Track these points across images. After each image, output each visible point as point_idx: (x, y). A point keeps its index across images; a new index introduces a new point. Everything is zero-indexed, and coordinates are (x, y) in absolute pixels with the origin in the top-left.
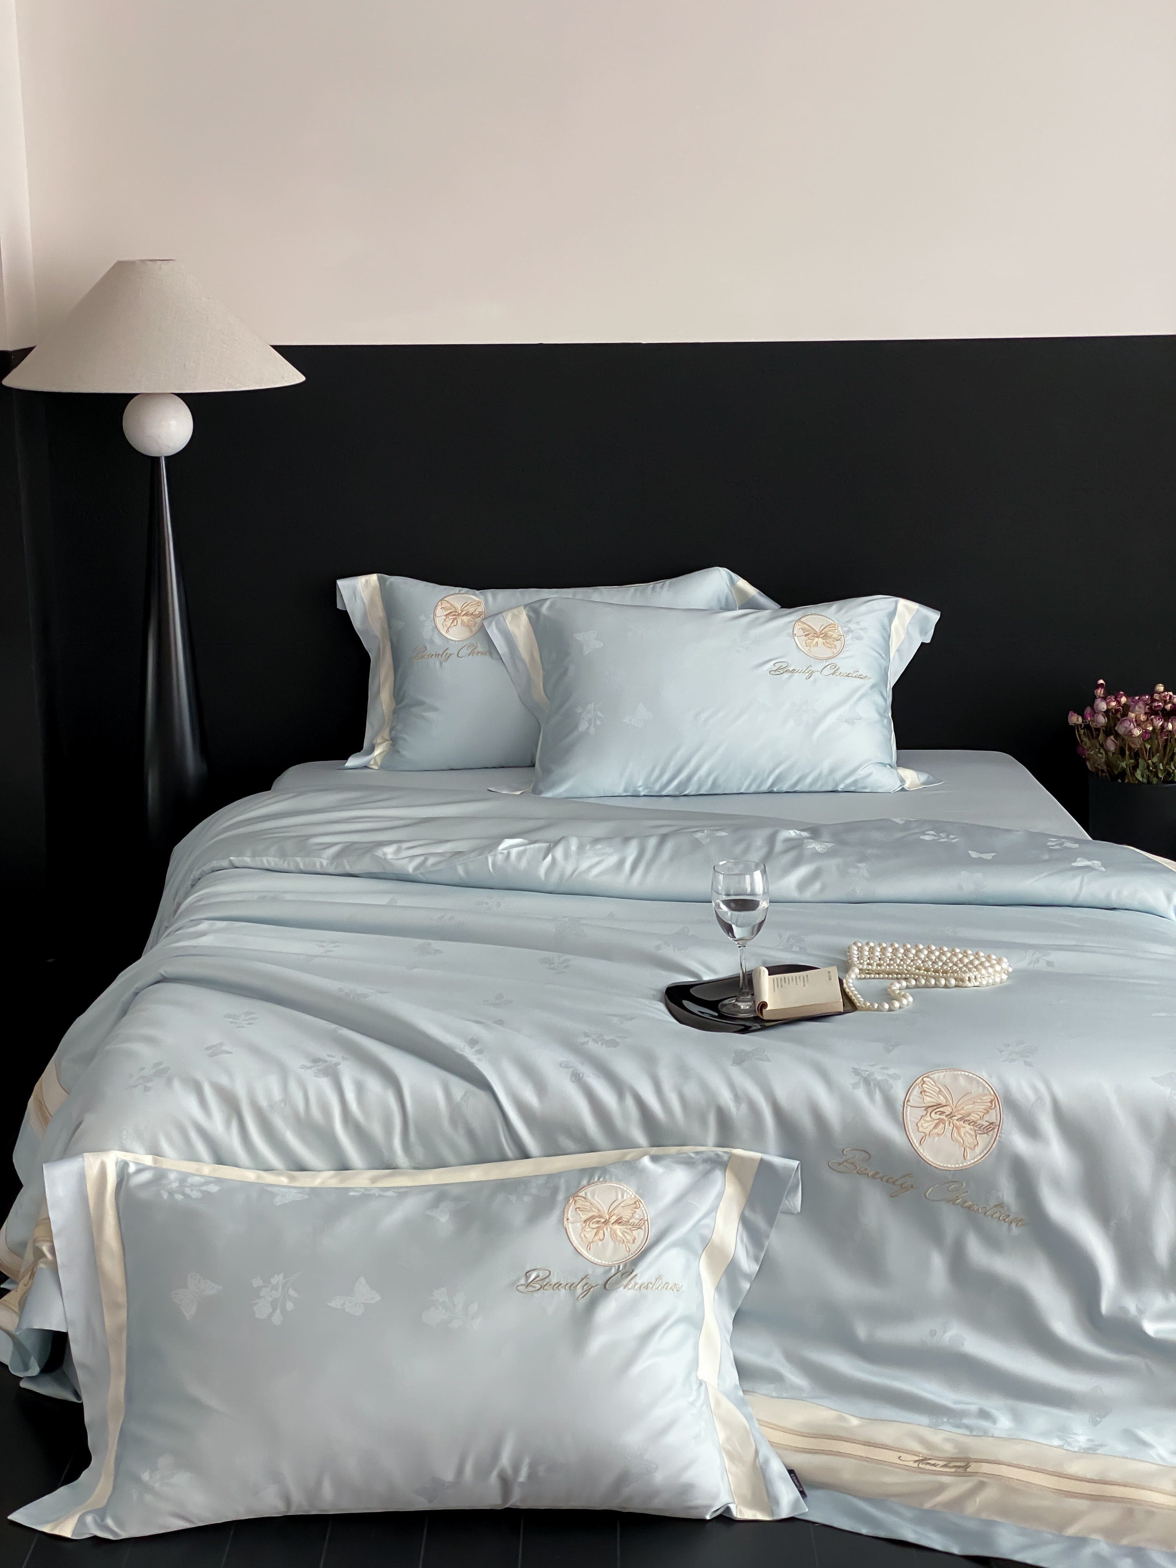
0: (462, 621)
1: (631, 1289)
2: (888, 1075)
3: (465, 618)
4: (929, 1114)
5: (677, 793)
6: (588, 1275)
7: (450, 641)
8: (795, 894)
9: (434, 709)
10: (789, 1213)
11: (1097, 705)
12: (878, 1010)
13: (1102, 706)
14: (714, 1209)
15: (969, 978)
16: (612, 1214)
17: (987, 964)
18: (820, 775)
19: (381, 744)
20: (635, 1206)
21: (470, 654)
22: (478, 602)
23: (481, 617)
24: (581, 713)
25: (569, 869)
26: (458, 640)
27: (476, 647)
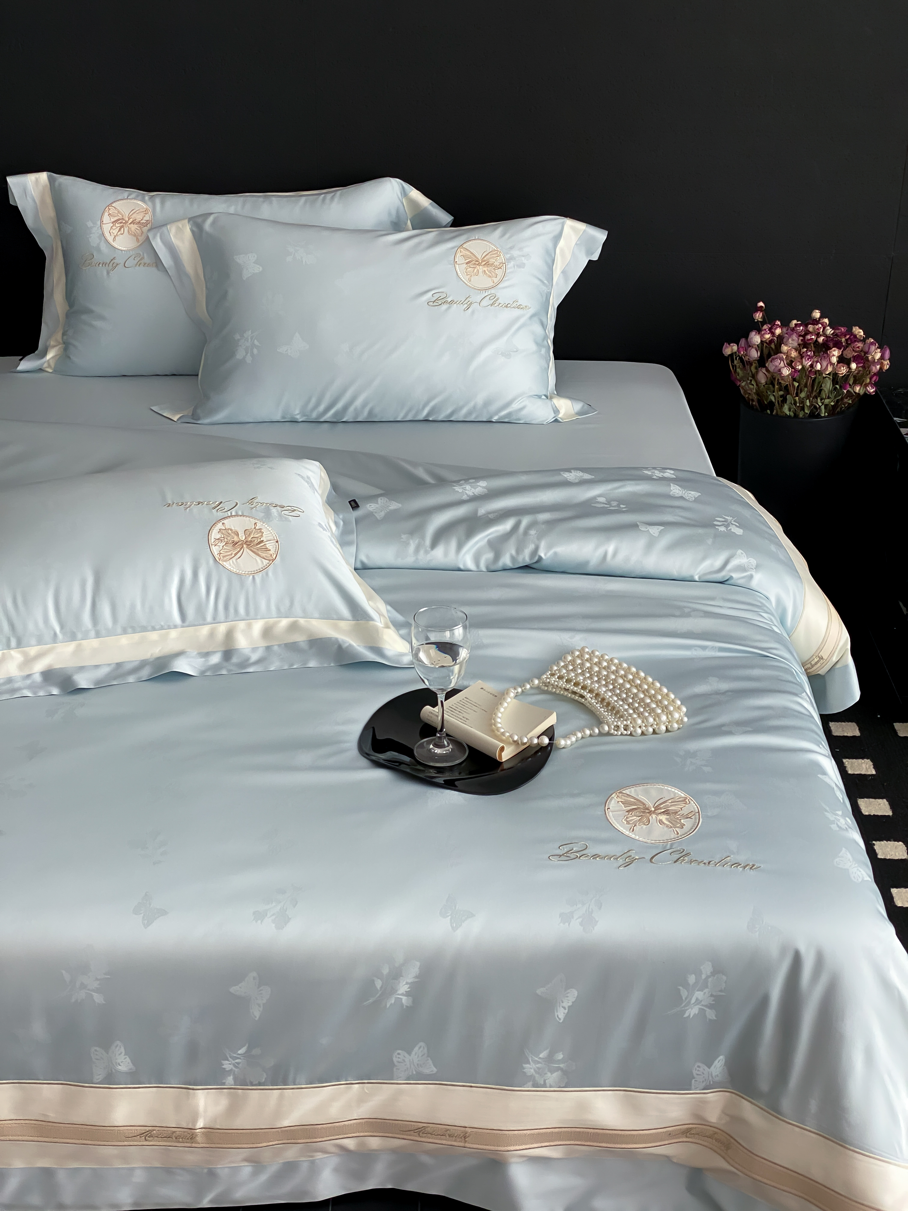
0: (129, 228)
3: (132, 227)
5: (335, 420)
9: (102, 318)
11: (752, 338)
13: (756, 340)
18: (474, 407)
19: (54, 346)
21: (136, 265)
22: (146, 209)
23: (148, 226)
24: (239, 340)
26: (125, 249)
27: (143, 258)
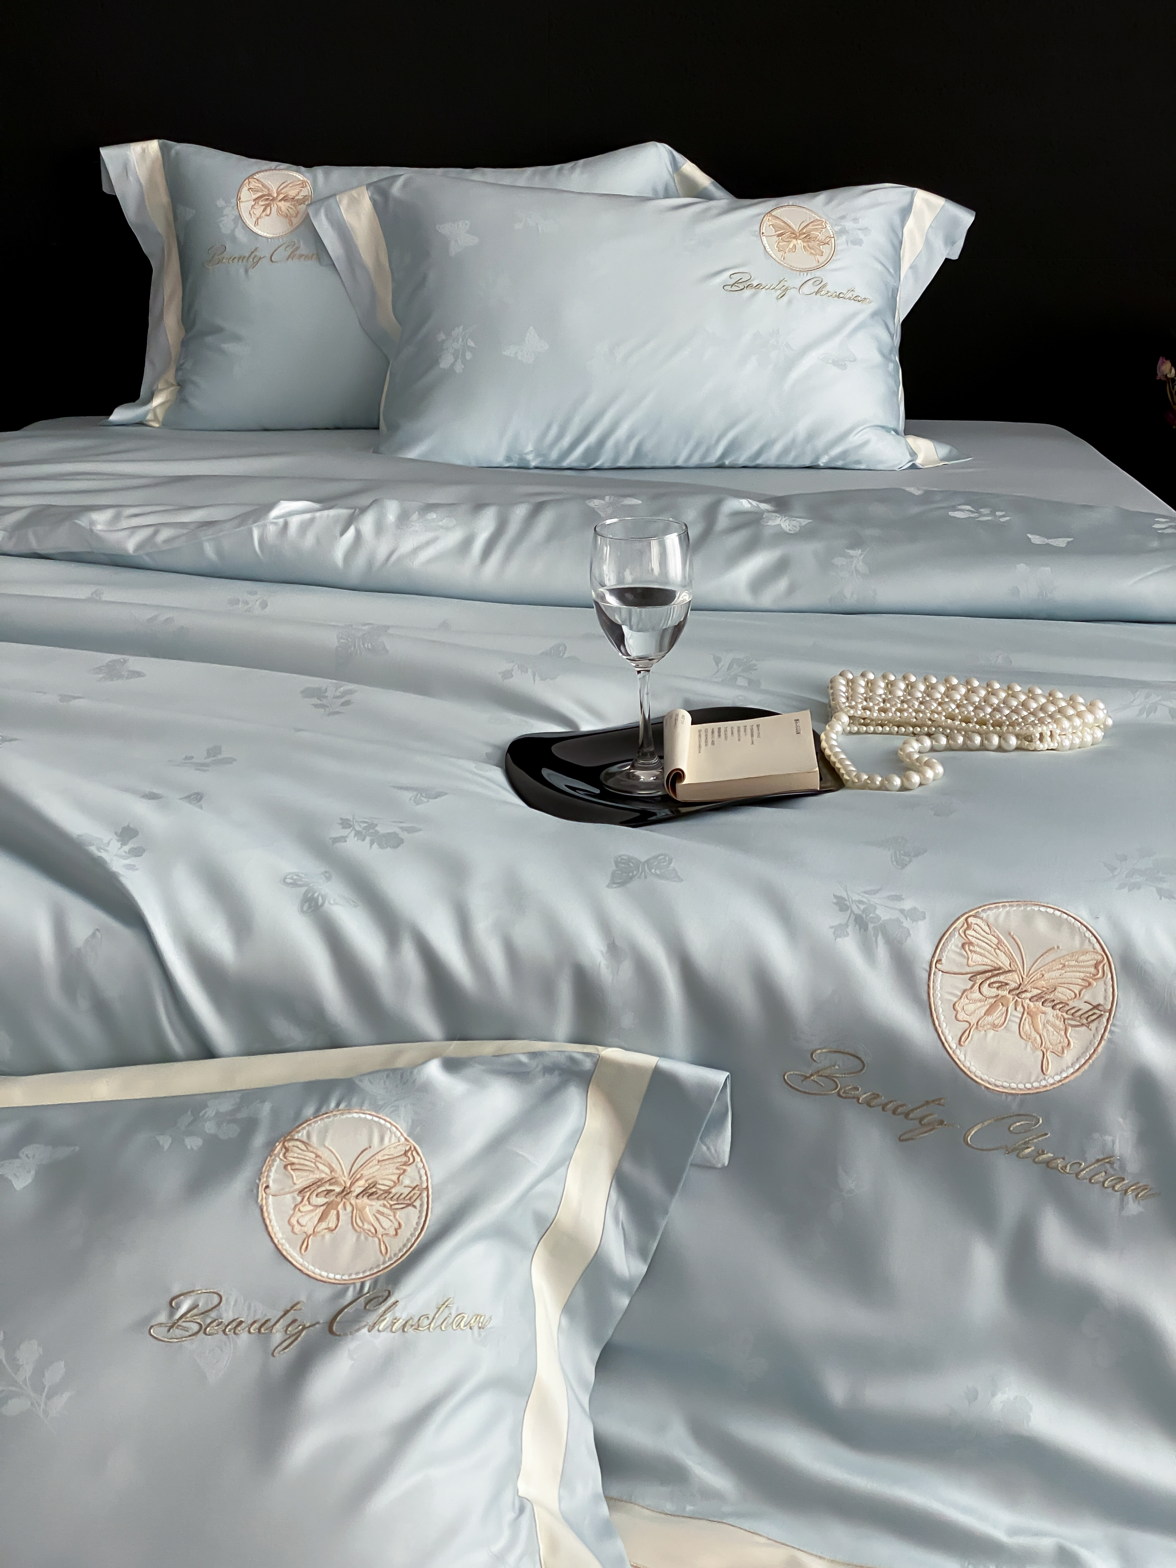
0: (279, 209)
1: (384, 1330)
2: (902, 911)
3: (282, 205)
4: (977, 986)
5: (584, 464)
6: (298, 1303)
7: (260, 238)
8: (745, 598)
9: (236, 338)
10: (707, 1166)
12: (882, 788)
14: (565, 1160)
15: (1041, 734)
16: (358, 1176)
17: (1071, 712)
18: (793, 441)
19: (162, 390)
20: (405, 1159)
21: (288, 259)
22: (303, 182)
23: (306, 202)
24: (443, 341)
25: (382, 551)
26: (271, 236)
27: (298, 248)
